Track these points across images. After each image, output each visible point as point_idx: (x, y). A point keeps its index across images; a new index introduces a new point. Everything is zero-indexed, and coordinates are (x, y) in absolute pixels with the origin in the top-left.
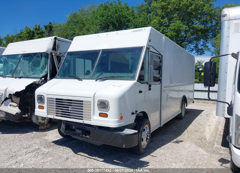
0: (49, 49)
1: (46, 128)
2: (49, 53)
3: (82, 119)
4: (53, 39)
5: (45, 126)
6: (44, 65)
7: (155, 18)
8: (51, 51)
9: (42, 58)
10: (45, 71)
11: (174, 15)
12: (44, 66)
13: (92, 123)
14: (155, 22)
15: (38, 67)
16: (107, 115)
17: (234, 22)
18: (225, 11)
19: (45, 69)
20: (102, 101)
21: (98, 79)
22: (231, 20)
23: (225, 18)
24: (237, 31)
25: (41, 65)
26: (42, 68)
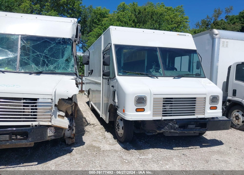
0: (74, 35)
2: (73, 40)
3: (194, 115)
4: (75, 23)
8: (74, 38)
9: (68, 46)
10: (71, 65)
12: (70, 58)
13: (206, 116)
15: (61, 58)
17: (222, 40)
18: (216, 31)
19: (71, 61)
20: (214, 96)
21: (176, 77)
22: (221, 38)
23: (217, 36)
24: (223, 46)
25: (65, 55)
26: (67, 60)
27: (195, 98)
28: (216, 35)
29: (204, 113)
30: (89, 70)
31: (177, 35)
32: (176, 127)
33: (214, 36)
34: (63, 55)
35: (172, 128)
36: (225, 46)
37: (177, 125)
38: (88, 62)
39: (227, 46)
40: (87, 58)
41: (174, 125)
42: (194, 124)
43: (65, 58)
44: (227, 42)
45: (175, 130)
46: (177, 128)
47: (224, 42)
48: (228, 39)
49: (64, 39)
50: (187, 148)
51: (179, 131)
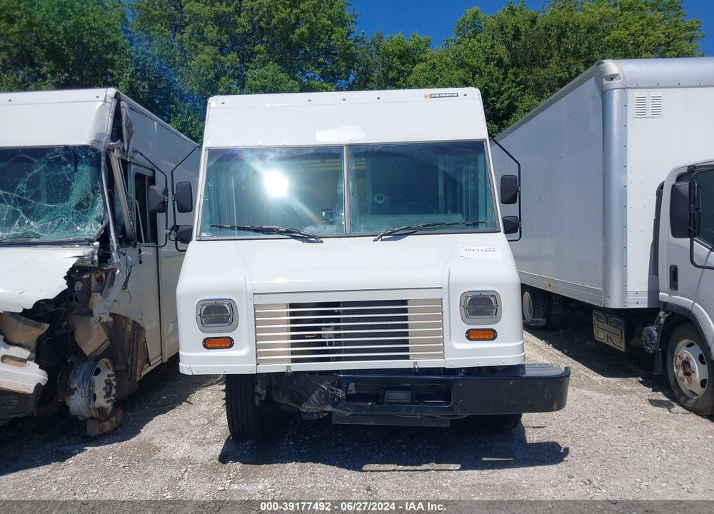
0: (102, 134)
1: (117, 426)
2: (102, 149)
3: (407, 357)
4: (109, 100)
5: (114, 419)
6: (91, 196)
7: (202, 51)
8: (106, 141)
9: (80, 168)
10: (95, 216)
11: (257, 48)
12: (88, 198)
13: (450, 362)
14: (204, 61)
15: (63, 201)
16: (494, 332)
17: (634, 95)
18: (612, 66)
19: (92, 207)
20: (478, 294)
21: (384, 235)
22: (628, 88)
23: (615, 83)
24: (641, 115)
25: (74, 192)
26: (79, 206)
27: (404, 302)
28: (612, 79)
29: (440, 350)
30: (167, 226)
31: (426, 97)
32: (338, 398)
33: (605, 82)
34: (68, 193)
35: (328, 398)
36: (649, 113)
37: (340, 390)
38: (164, 205)
39: (657, 113)
40: (160, 194)
41: (332, 390)
42: (408, 390)
43: (74, 200)
44: (657, 98)
45: (335, 405)
46: (342, 398)
47: (642, 100)
48: (658, 87)
49: (66, 148)
50: (419, 468)
51: (347, 411)
